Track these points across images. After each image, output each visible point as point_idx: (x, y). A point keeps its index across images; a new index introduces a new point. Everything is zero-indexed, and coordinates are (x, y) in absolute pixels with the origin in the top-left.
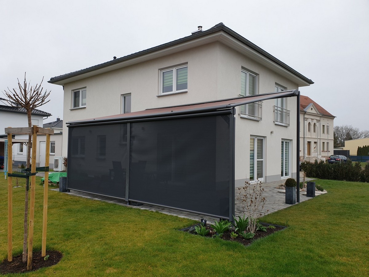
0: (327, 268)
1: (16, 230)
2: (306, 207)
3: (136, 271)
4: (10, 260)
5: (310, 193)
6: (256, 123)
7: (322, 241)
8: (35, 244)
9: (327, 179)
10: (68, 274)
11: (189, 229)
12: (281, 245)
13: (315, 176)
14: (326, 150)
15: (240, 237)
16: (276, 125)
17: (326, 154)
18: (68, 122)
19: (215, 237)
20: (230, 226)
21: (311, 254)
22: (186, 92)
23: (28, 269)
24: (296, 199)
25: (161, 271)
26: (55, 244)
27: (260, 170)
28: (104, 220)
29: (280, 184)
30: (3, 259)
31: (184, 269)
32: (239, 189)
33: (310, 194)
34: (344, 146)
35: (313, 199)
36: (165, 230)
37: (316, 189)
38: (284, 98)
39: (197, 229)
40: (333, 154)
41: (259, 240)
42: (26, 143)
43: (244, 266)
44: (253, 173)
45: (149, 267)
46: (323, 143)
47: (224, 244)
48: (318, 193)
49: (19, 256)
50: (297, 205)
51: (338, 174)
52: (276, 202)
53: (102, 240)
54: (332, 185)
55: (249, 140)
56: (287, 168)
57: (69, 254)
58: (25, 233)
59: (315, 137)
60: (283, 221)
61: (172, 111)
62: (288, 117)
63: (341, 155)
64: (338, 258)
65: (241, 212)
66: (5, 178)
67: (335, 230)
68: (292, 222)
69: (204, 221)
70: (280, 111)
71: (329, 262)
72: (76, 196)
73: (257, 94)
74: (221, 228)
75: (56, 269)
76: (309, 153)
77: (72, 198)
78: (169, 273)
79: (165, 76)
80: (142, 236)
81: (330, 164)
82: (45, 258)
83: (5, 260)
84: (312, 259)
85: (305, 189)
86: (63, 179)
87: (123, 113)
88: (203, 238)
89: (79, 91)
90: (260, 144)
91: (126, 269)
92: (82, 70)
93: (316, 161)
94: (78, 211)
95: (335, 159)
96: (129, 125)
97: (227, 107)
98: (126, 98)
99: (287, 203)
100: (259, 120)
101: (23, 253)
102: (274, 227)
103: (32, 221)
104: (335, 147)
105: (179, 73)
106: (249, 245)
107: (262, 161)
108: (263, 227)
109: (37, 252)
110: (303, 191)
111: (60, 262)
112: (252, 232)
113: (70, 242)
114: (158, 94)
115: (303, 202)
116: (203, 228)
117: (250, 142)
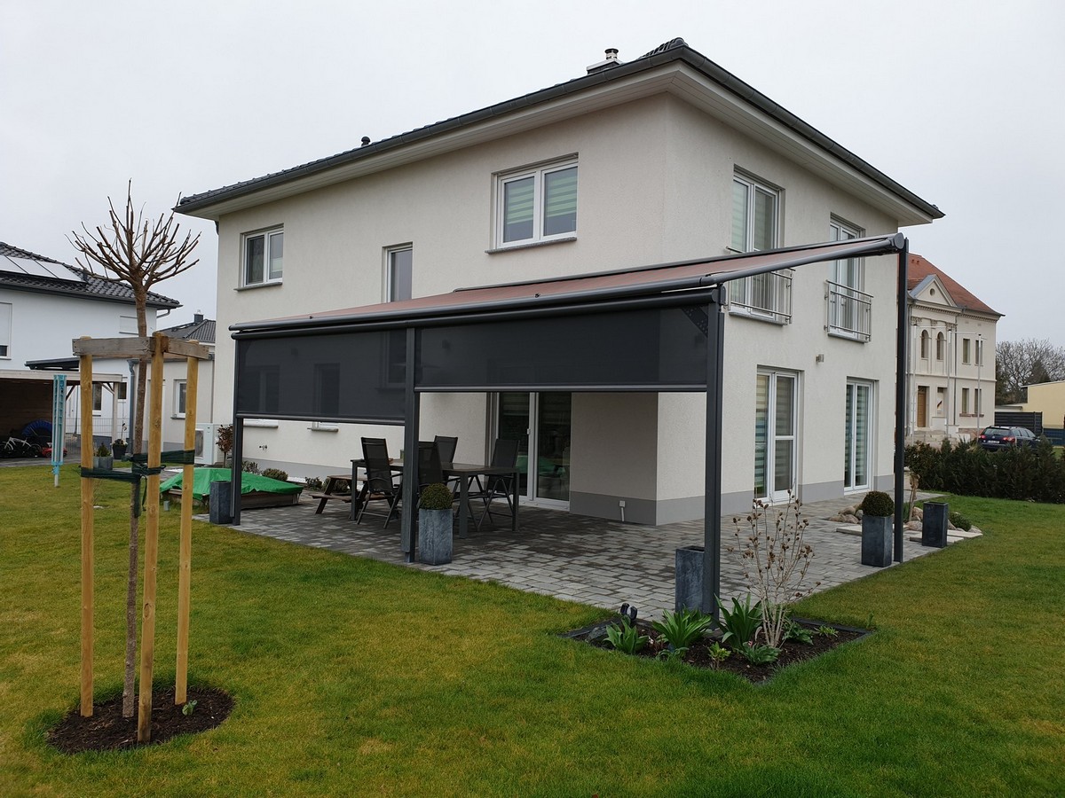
0: (998, 751)
1: (97, 628)
2: (922, 574)
3: (444, 749)
4: (87, 711)
5: (933, 535)
6: (773, 330)
7: (978, 673)
8: (159, 669)
9: (977, 495)
10: (253, 753)
11: (587, 635)
12: (857, 683)
13: (942, 486)
14: (971, 410)
15: (736, 659)
16: (831, 336)
17: (972, 424)
18: (233, 325)
19: (666, 656)
20: (707, 627)
21: (949, 710)
22: (573, 241)
23: (139, 737)
24: (893, 556)
25: (517, 750)
26: (210, 669)
27: (784, 468)
28: (344, 605)
29: (843, 509)
31: (583, 747)
32: (735, 519)
33: (933, 539)
34: (1025, 401)
35: (941, 552)
36: (518, 636)
37: (950, 524)
38: (856, 260)
39: (612, 634)
40: (992, 424)
41: (794, 667)
42: (112, 384)
43: (754, 741)
44: (764, 475)
45: (482, 738)
46: (965, 390)
47: (692, 678)
48: (954, 535)
49: (112, 703)
50: (895, 568)
51: (1010, 482)
52: (835, 561)
53: (343, 662)
54: (996, 512)
55: (755, 381)
56: (862, 463)
57: (251, 697)
58: (131, 636)
59: (940, 374)
60: (858, 614)
61: (537, 295)
62: (866, 315)
63: (1017, 426)
64: (1026, 724)
65: (733, 587)
66: (56, 484)
67: (1013, 643)
68: (887, 616)
69: (629, 612)
70: (843, 296)
71: (1001, 735)
72: (257, 535)
73: (777, 246)
74: (682, 632)
75: (218, 740)
76: (923, 420)
77: (246, 540)
78: (542, 758)
79: (512, 192)
80: (456, 651)
81: (989, 453)
82: (185, 708)
83: (71, 713)
84: (952, 724)
85: (919, 524)
86: (220, 487)
87: (389, 301)
88: (631, 658)
89: (263, 237)
90: (783, 393)
91: (415, 745)
92: (270, 177)
93: (946, 443)
94: (269, 579)
95: (998, 438)
96: (410, 334)
97: (701, 283)
98: (399, 256)
99: (865, 562)
100: (784, 322)
101: (125, 693)
102: (833, 632)
103: (150, 602)
104: (998, 403)
105: (552, 184)
106: (765, 683)
107: (790, 442)
108: (802, 632)
109: (162, 689)
110: (913, 530)
111: (227, 721)
112: (772, 645)
113: (250, 666)
114: (491, 245)
115: (913, 562)
116: (629, 633)
117: (758, 386)
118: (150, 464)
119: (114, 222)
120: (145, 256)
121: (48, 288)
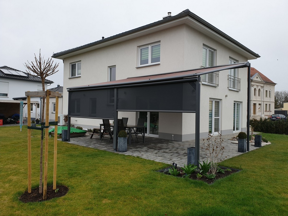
0: (275, 202)
1: (32, 169)
2: (255, 155)
3: (125, 202)
4: (30, 191)
5: (258, 144)
6: (214, 88)
7: (270, 181)
8: (49, 180)
9: (270, 133)
10: (74, 203)
11: (163, 171)
12: (237, 184)
13: (260, 130)
14: (268, 110)
15: (204, 178)
16: (229, 90)
17: (268, 114)
18: (68, 88)
19: (185, 177)
20: (196, 169)
21: (262, 191)
22: (159, 64)
23: (44, 198)
24: (247, 149)
25: (145, 202)
26: (62, 180)
27: (217, 126)
28: (98, 163)
29: (233, 137)
30: (24, 191)
31: (162, 201)
32: (203, 140)
34: (283, 107)
35: (260, 148)
36: (145, 171)
37: (262, 141)
38: (236, 69)
39: (170, 171)
40: (274, 114)
41: (220, 180)
42: (35, 104)
43: (209, 200)
44: (211, 128)
45: (135, 199)
46: (266, 104)
47: (192, 183)
48: (263, 144)
49: (36, 189)
50: (247, 153)
51: (279, 129)
52: (231, 151)
53: (98, 178)
54: (275, 138)
55: (209, 102)
56: (238, 124)
57: (73, 188)
58: (41, 171)
59: (259, 100)
60: (237, 165)
61: (150, 79)
62: (239, 84)
63: (280, 114)
64: (283, 195)
65: (203, 158)
66: (21, 131)
67: (279, 173)
68: (245, 166)
69: (175, 165)
70: (233, 79)
71: (276, 198)
72: (74, 144)
73: (215, 65)
74: (189, 170)
75: (65, 199)
76: (255, 113)
77: (72, 146)
78: (151, 204)
79: (142, 51)
80: (128, 175)
81: (273, 121)
82: (56, 191)
84: (263, 195)
85: (254, 141)
86: (64, 131)
87: (110, 81)
88: (175, 177)
89: (76, 64)
90: (217, 105)
91: (117, 201)
92: (77, 48)
93: (261, 119)
94: (78, 156)
95: (275, 117)
96: (115, 90)
97: (194, 76)
98: (112, 69)
99: (239, 151)
100: (216, 86)
101: (40, 187)
102: (230, 170)
103: (46, 162)
104: (275, 108)
105: (153, 49)
106: (212, 184)
107: (218, 119)
108: (222, 170)
109: (50, 185)
110: (252, 142)
111: (67, 194)
112: (214, 174)
113: (73, 179)
114: (137, 66)
115: (252, 151)
116: (175, 170)
117: (210, 104)
118: (46, 125)
119: (36, 60)
120: (44, 69)
121: (18, 78)
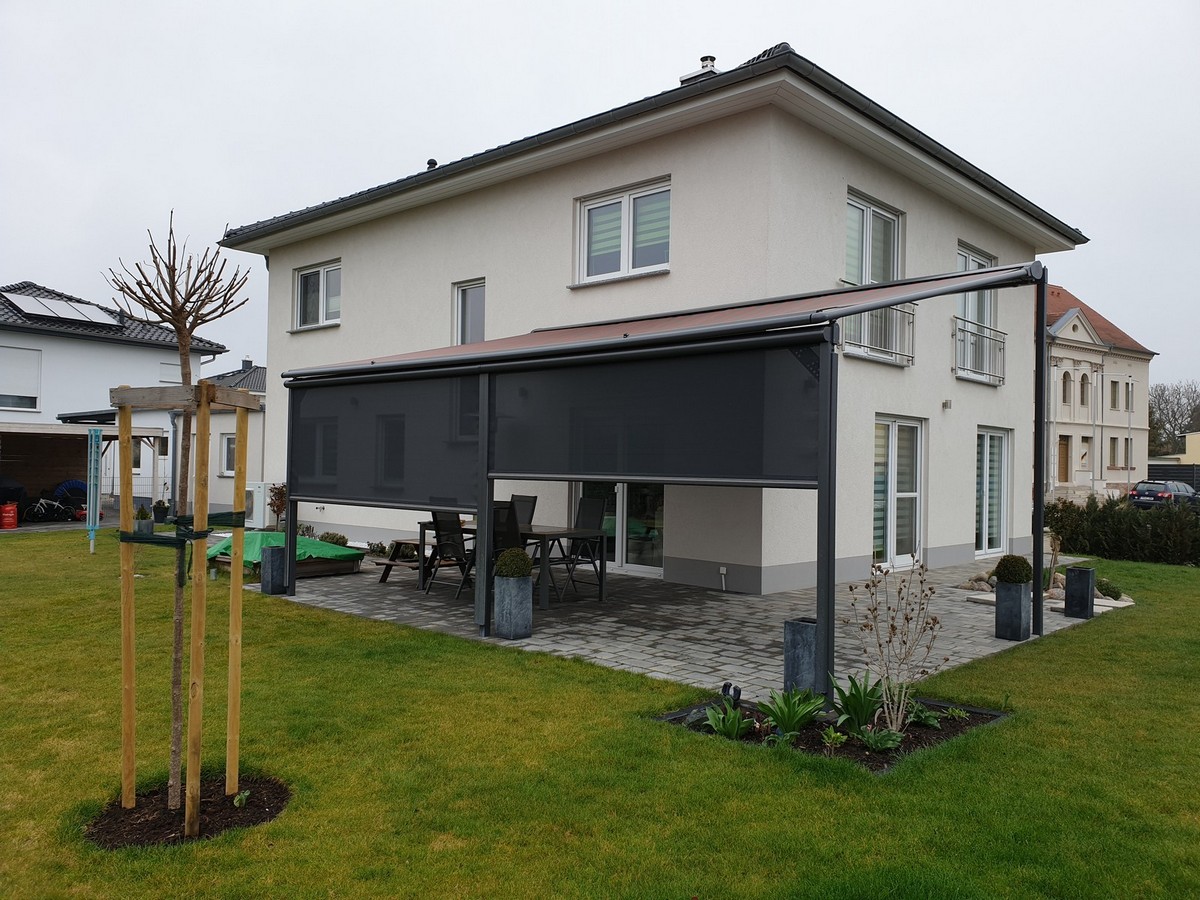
0: (1153, 849)
1: (139, 710)
2: (1066, 649)
3: (525, 845)
4: (129, 802)
5: (1078, 604)
6: (893, 373)
7: (1130, 761)
8: (208, 756)
9: (1128, 559)
10: (313, 850)
11: (684, 718)
12: (992, 773)
13: (1088, 549)
14: (1121, 463)
15: (854, 745)
16: (959, 379)
17: (1122, 478)
18: (286, 372)
19: (774, 741)
20: (820, 709)
21: (1097, 804)
22: (665, 273)
23: (187, 831)
24: (1031, 624)
25: (607, 846)
26: (264, 755)
27: (907, 530)
28: (412, 685)
29: (974, 575)
30: (104, 799)
31: (681, 843)
32: (851, 587)
33: (1078, 608)
34: (1183, 451)
35: (1087, 624)
36: (607, 719)
37: (1097, 592)
38: (987, 292)
39: (712, 716)
40: (1146, 478)
41: (919, 754)
42: (152, 439)
43: (874, 837)
44: (884, 537)
45: (568, 833)
46: (1114, 440)
47: (804, 766)
48: (1102, 605)
49: (155, 793)
50: (1034, 643)
51: (1167, 544)
52: (964, 634)
53: (411, 748)
54: (1150, 579)
55: (872, 431)
56: (995, 523)
57: (309, 787)
58: (176, 719)
59: (1084, 422)
60: (992, 694)
61: (626, 336)
62: (999, 355)
63: (1173, 480)
64: (1185, 819)
65: (850, 663)
66: (92, 550)
67: (1170, 727)
68: (1025, 697)
69: (731, 692)
70: (972, 334)
71: (1157, 831)
72: (314, 607)
73: (898, 277)
74: (792, 714)
75: (274, 835)
76: (1065, 474)
77: (302, 612)
78: (635, 856)
79: (596, 219)
80: (537, 736)
81: (1141, 511)
82: (236, 799)
83: (111, 805)
84: (1100, 818)
85: (1061, 592)
86: (272, 553)
87: (459, 344)
88: (735, 744)
89: (318, 273)
90: (905, 444)
91: (493, 841)
92: (325, 205)
93: (1092, 500)
94: (327, 655)
95: (1152, 494)
96: (484, 380)
97: (811, 320)
98: (470, 293)
99: (1000, 635)
100: (905, 363)
101: (171, 782)
102: (963, 714)
103: (198, 682)
104: (1152, 454)
105: (642, 209)
106: (887, 772)
107: (913, 500)
108: (928, 714)
109: (212, 777)
110: (1055, 599)
111: (283, 814)
112: (894, 729)
113: (308, 752)
114: (573, 279)
115: (1055, 635)
116: (732, 715)
117: (876, 437)
118: (196, 527)
119: (155, 258)
120: (189, 295)
121: (81, 333)
